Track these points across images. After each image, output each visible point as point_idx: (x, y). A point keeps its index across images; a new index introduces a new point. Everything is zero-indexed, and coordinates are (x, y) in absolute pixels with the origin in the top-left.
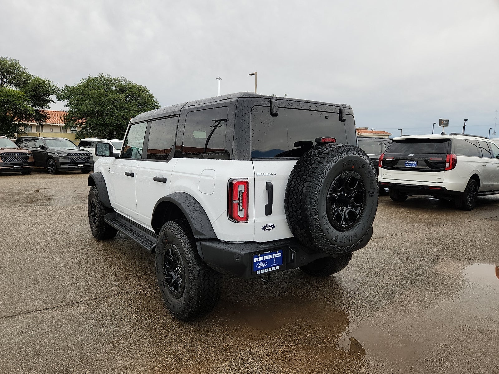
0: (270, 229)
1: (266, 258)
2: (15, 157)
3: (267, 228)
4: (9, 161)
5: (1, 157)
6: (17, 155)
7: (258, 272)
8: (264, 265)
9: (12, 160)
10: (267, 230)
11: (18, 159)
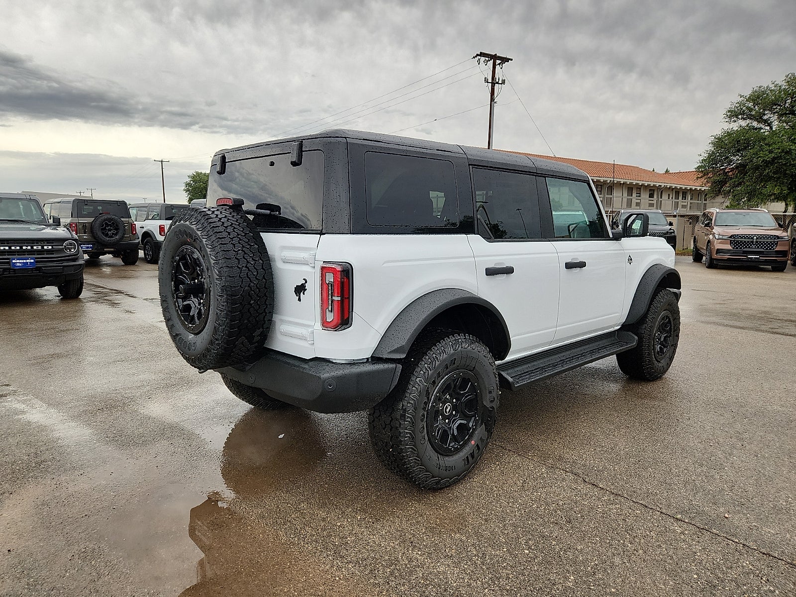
2: (752, 242)
4: (741, 248)
5: (731, 241)
6: (757, 238)
9: (746, 247)
11: (757, 245)
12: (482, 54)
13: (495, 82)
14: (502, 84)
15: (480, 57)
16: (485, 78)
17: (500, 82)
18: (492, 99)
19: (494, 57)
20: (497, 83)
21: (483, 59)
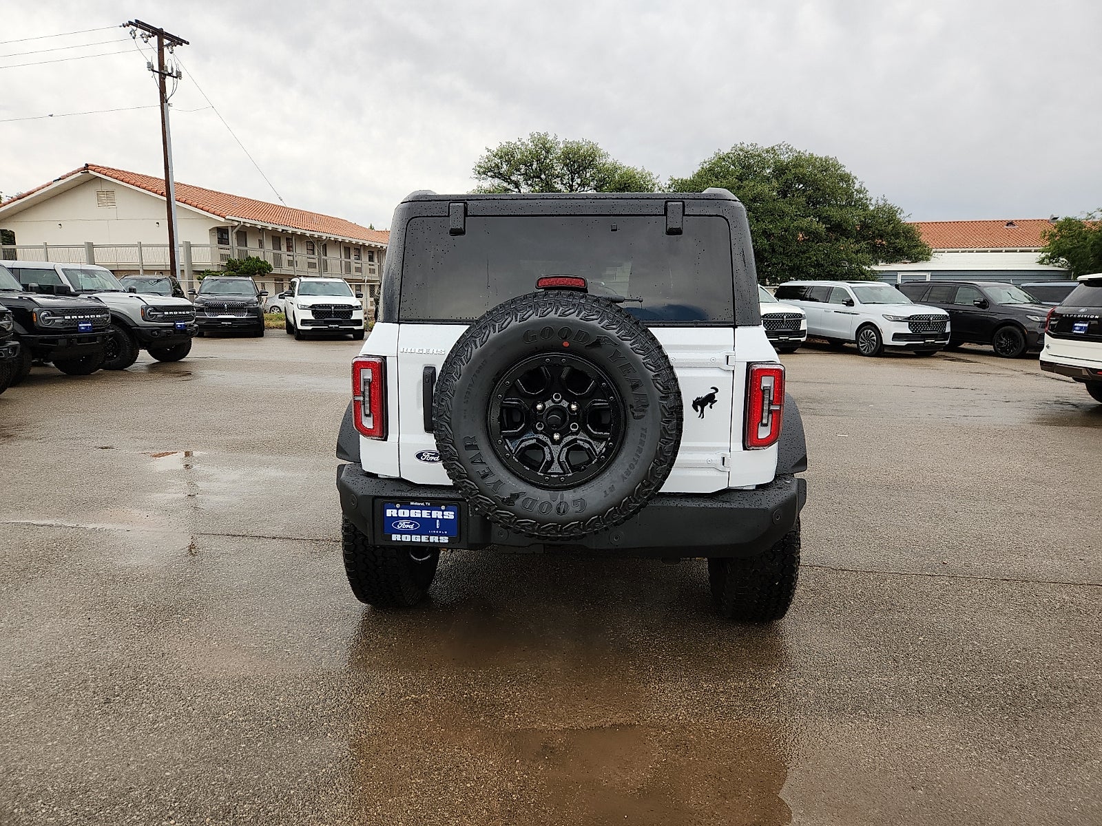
0: (433, 461)
1: (415, 513)
3: (427, 457)
7: (395, 537)
8: (411, 527)
10: (425, 460)
12: (138, 24)
13: (166, 73)
14: (176, 77)
15: (135, 28)
16: (149, 63)
17: (174, 74)
18: (163, 99)
19: (160, 33)
20: (170, 75)
21: (139, 31)
